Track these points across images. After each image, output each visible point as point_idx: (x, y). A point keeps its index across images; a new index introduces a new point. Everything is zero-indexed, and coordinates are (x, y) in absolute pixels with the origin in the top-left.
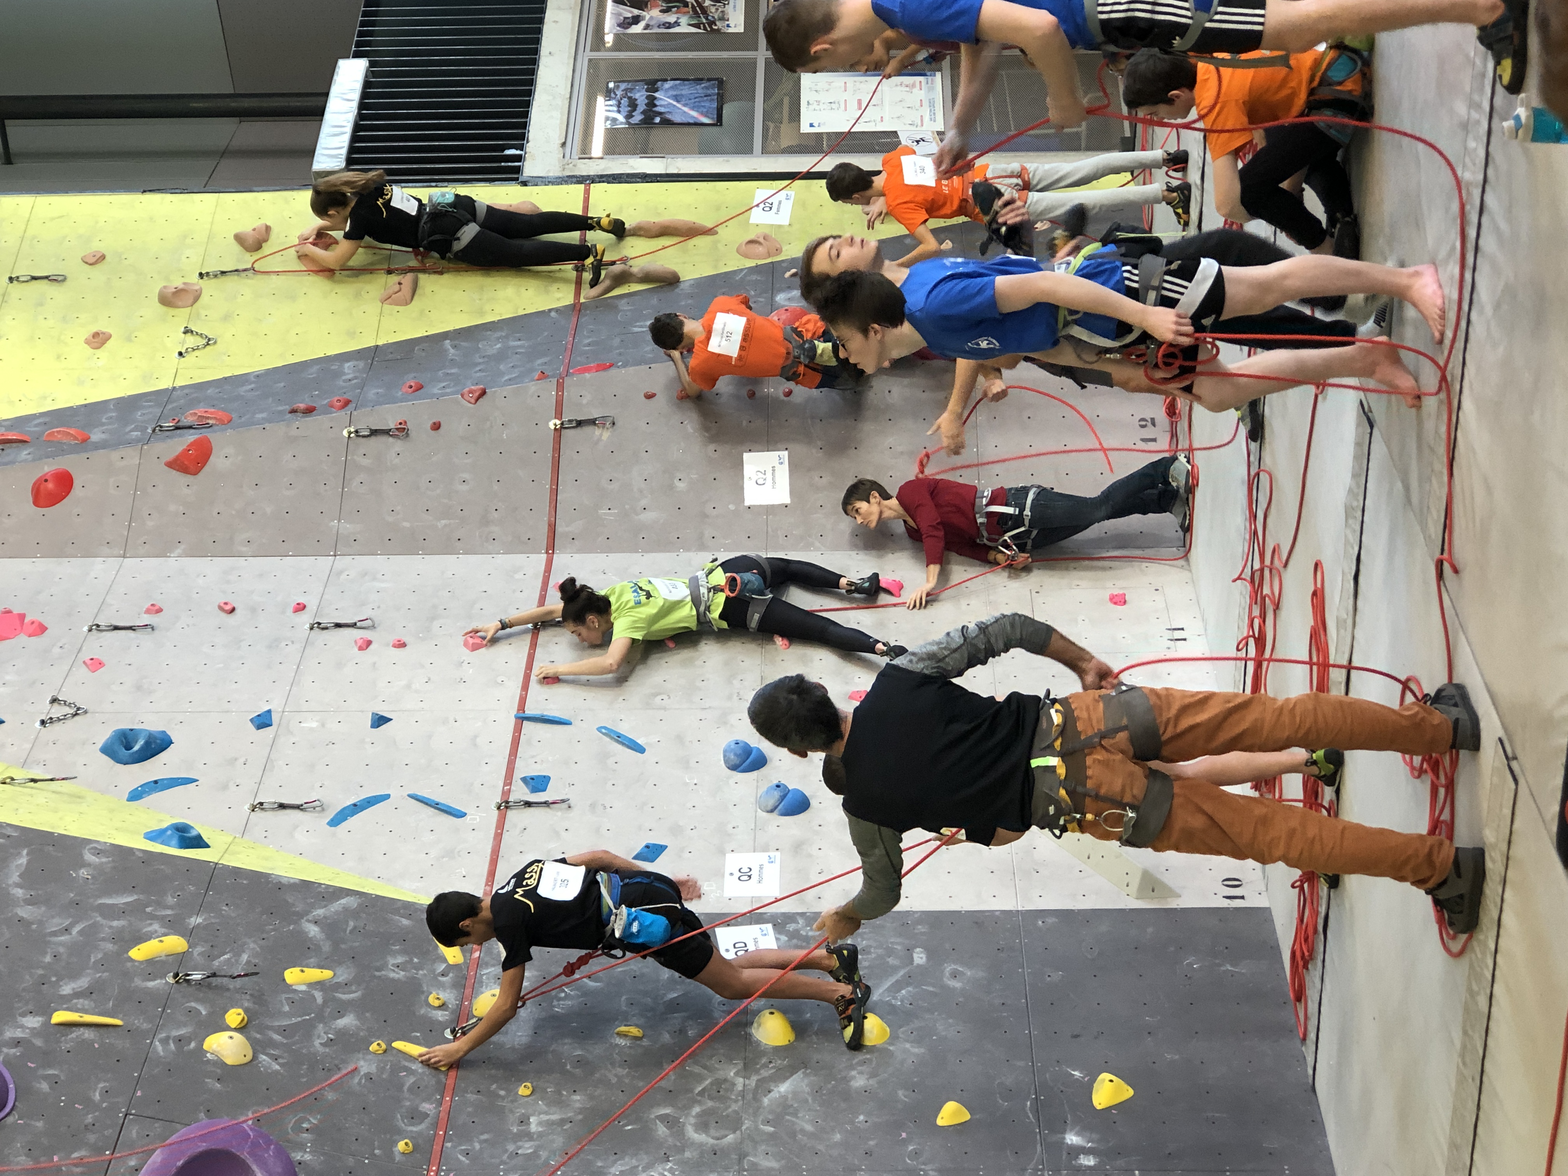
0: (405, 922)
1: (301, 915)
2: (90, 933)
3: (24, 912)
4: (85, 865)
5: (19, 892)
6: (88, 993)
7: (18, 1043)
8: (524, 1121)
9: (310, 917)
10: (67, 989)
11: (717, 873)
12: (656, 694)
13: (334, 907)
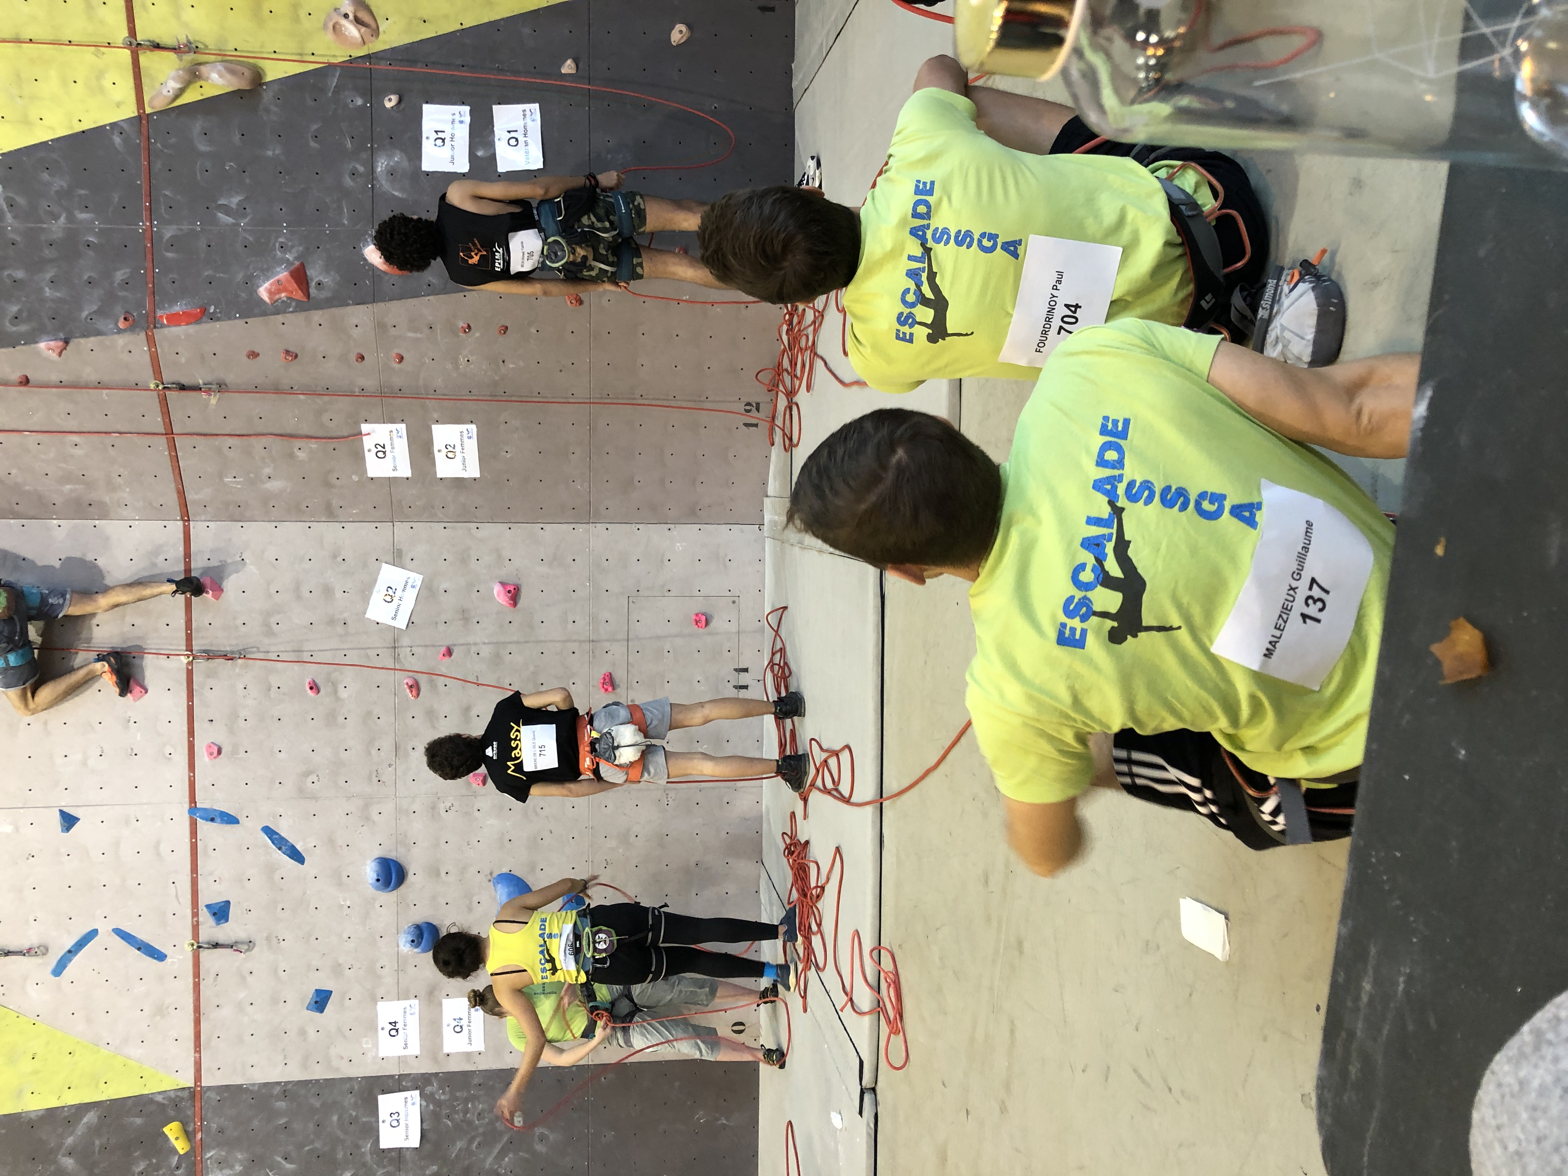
0: (138, 1121)
1: (56, 1151)
9: (63, 1150)
11: (372, 1027)
12: (307, 774)
13: (80, 1129)
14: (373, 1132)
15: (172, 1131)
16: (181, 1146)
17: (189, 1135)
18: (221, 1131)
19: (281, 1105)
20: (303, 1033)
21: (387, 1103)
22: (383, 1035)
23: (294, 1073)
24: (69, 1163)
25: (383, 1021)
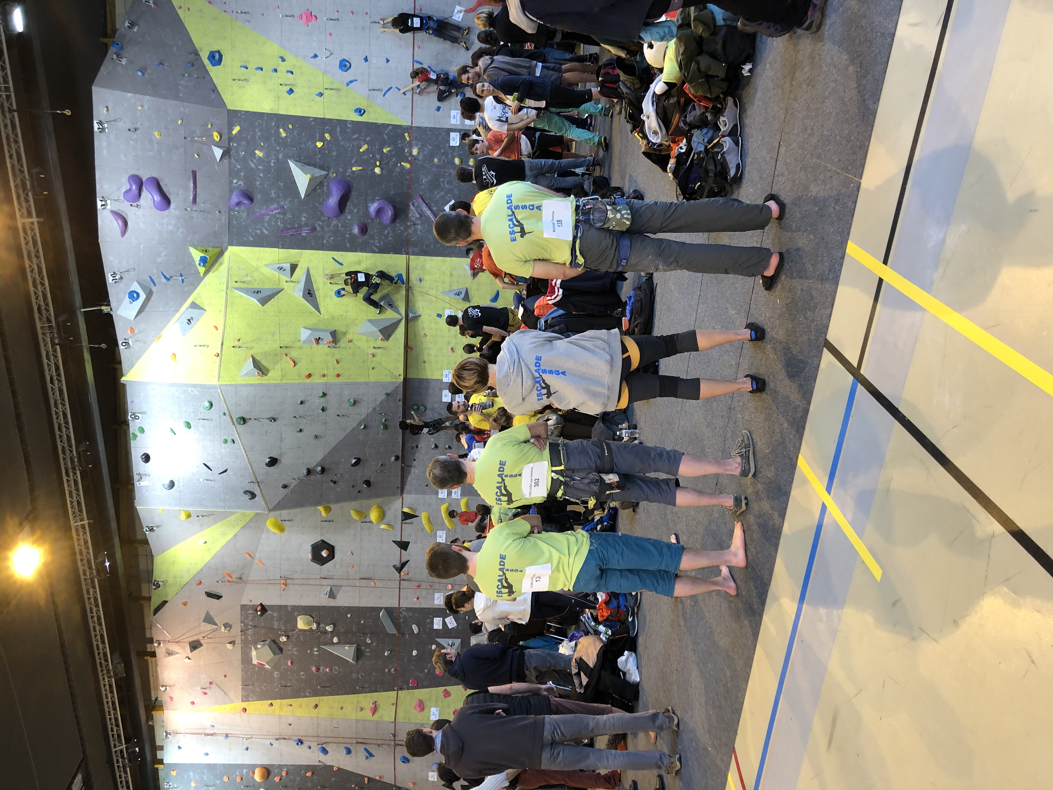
0: (400, 131)
1: (383, 133)
2: (353, 145)
3: (342, 143)
4: (348, 128)
5: (340, 138)
6: (356, 162)
7: (349, 176)
8: (422, 181)
9: (385, 133)
10: (353, 161)
11: (450, 117)
12: (438, 54)
13: (388, 130)
14: (448, 141)
15: (406, 135)
16: (408, 139)
17: (410, 137)
18: (416, 137)
19: (429, 133)
20: (434, 116)
21: (452, 135)
22: (452, 118)
23: (432, 125)
24: (386, 137)
25: (452, 115)
